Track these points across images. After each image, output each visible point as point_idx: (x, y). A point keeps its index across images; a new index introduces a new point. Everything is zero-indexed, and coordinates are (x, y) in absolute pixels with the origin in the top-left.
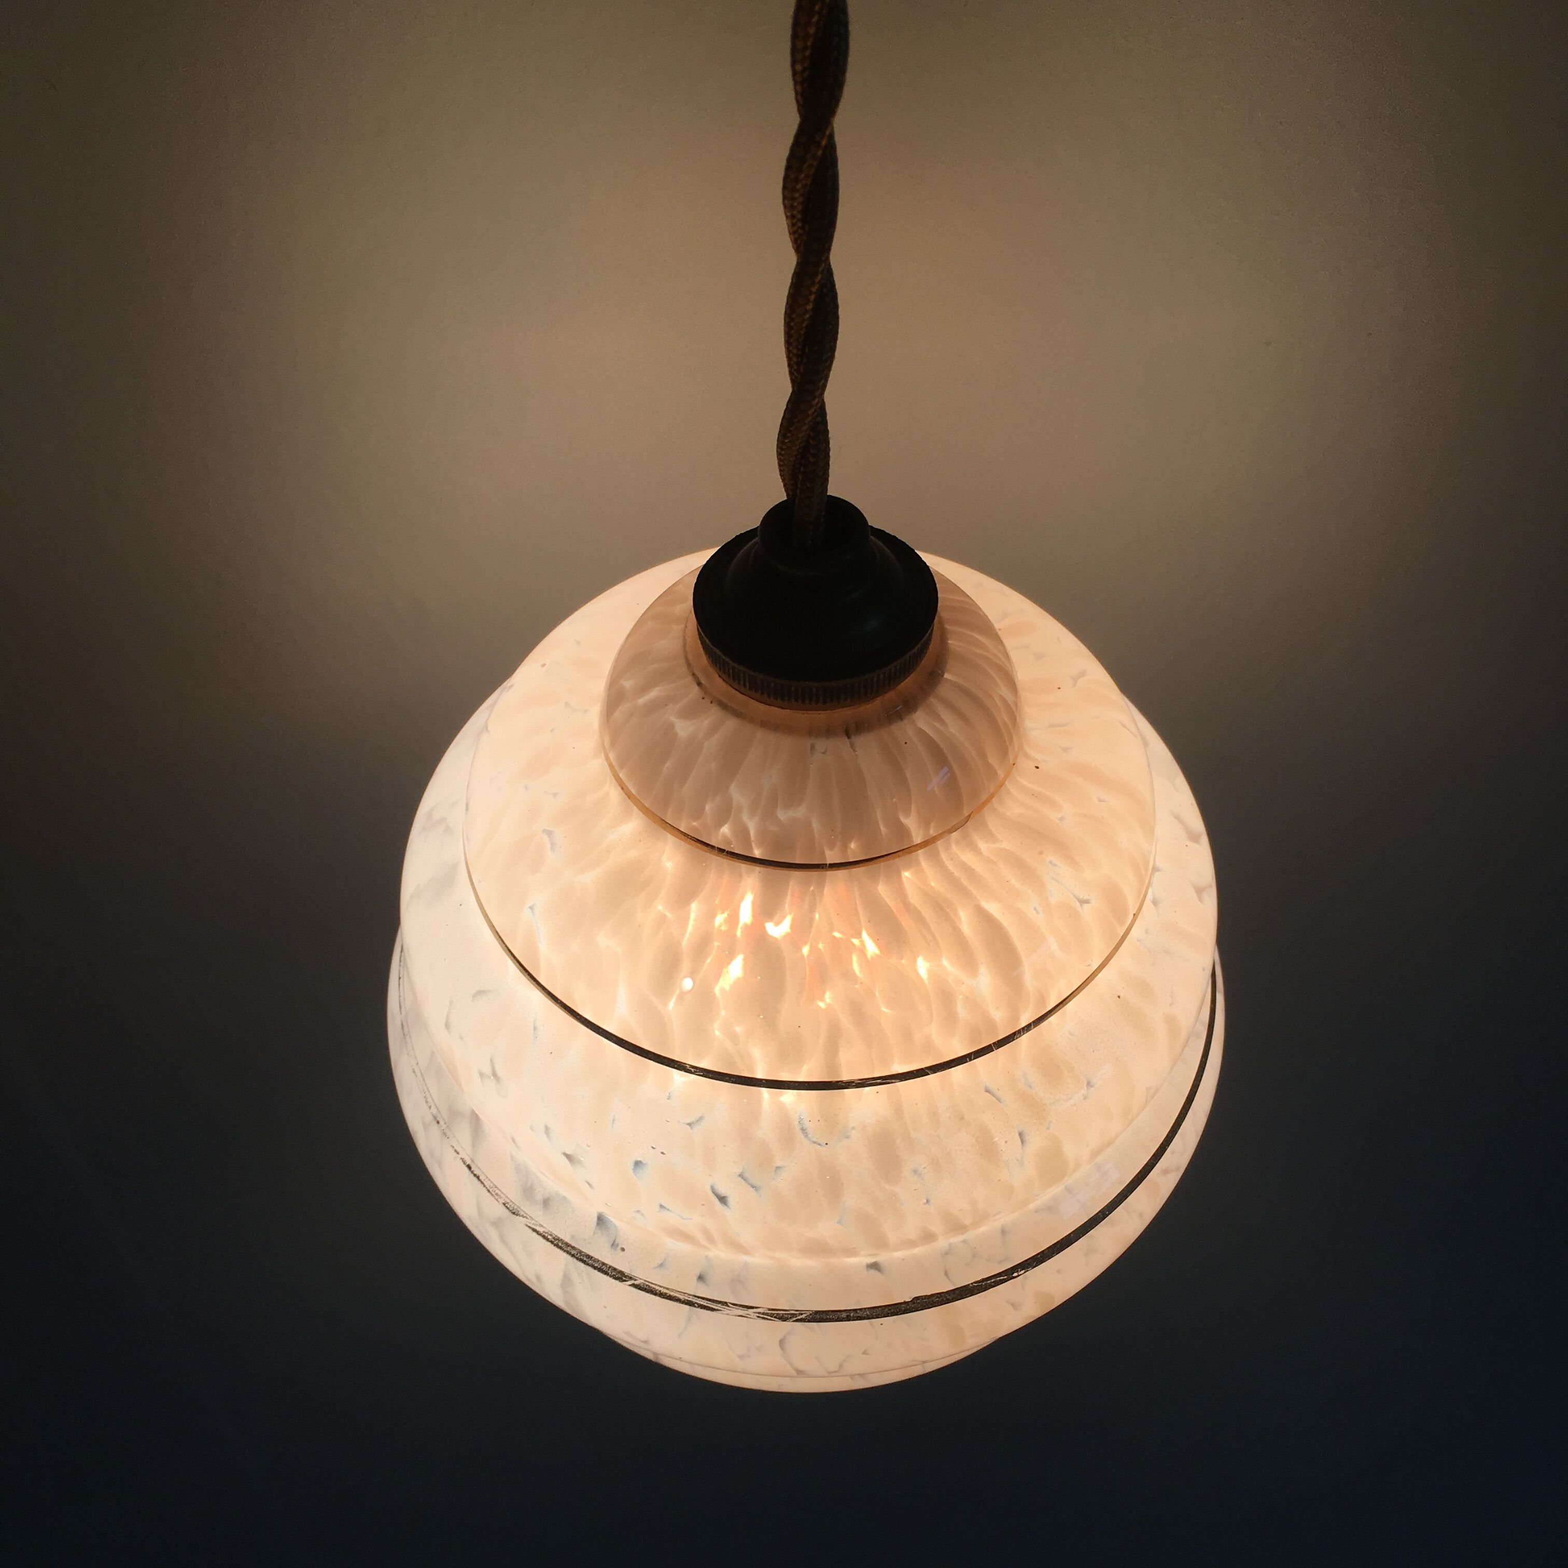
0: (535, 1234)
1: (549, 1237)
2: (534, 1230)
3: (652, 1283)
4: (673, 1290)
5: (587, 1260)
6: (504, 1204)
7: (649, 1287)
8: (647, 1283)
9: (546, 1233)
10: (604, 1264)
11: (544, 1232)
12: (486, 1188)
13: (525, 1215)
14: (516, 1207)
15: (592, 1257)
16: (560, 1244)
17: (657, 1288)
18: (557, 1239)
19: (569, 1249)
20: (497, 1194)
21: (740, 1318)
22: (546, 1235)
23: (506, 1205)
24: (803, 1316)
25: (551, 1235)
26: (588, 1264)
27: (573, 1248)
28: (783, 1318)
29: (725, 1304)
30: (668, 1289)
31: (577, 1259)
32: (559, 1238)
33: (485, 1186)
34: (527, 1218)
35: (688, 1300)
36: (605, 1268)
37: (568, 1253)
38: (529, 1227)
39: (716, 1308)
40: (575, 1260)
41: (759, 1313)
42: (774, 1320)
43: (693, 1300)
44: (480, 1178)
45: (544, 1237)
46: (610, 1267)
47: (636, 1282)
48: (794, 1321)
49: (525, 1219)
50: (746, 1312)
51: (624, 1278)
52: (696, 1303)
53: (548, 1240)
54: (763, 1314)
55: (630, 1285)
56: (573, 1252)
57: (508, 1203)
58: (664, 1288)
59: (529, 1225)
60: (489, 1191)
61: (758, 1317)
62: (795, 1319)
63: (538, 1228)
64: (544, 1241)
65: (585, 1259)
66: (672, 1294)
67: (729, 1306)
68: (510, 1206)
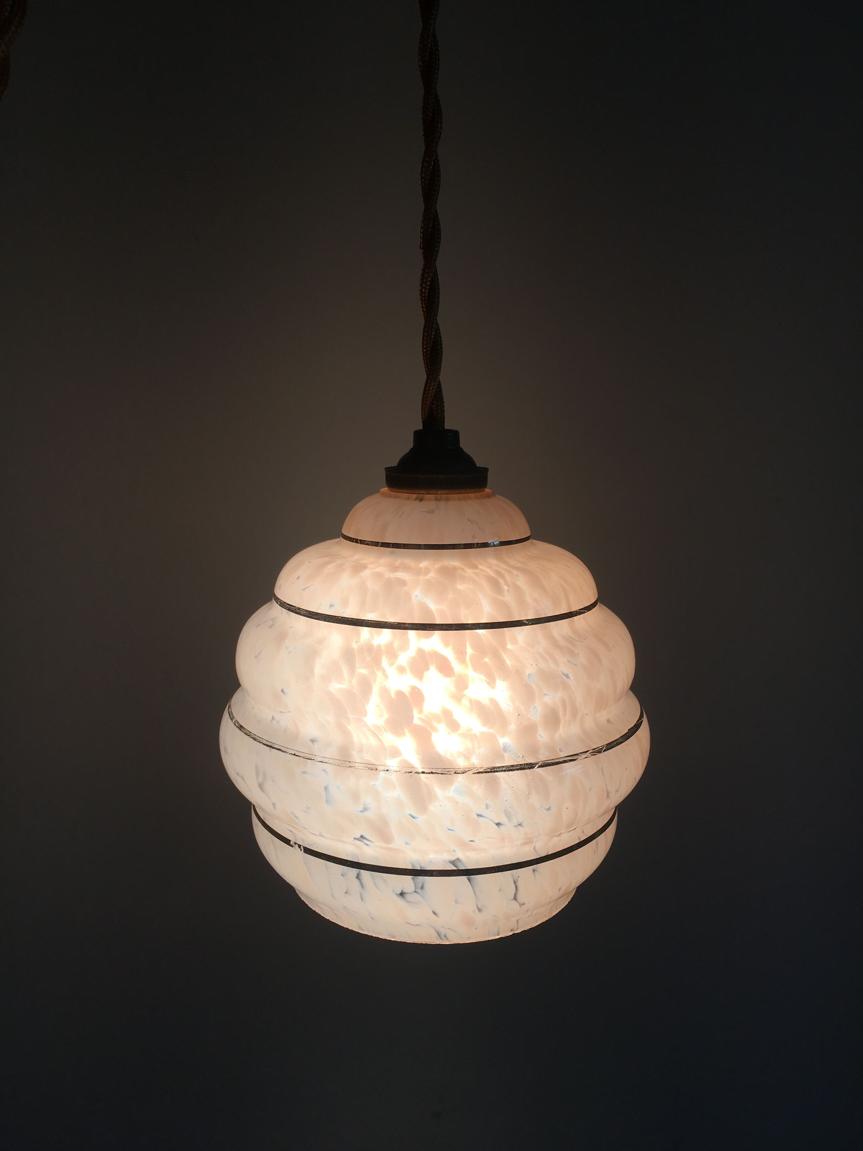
0: (481, 774)
1: (488, 770)
2: (479, 773)
3: (546, 761)
4: (556, 759)
5: (512, 768)
6: (455, 773)
7: (546, 763)
8: (544, 762)
9: (485, 770)
10: (521, 765)
11: (484, 770)
12: (440, 773)
13: (469, 769)
14: (462, 769)
15: (514, 765)
16: (496, 770)
17: (549, 761)
18: (493, 769)
19: (501, 769)
20: (448, 772)
21: (586, 758)
22: (486, 770)
23: (457, 772)
24: (604, 748)
25: (489, 769)
26: (514, 770)
27: (503, 767)
28: (599, 752)
29: (577, 754)
30: (553, 760)
31: (508, 771)
32: (493, 767)
33: (438, 773)
34: (471, 770)
35: (564, 760)
36: (522, 767)
37: (502, 771)
38: (475, 773)
39: (575, 758)
40: (507, 772)
41: (591, 753)
42: (596, 754)
43: (566, 759)
44: (433, 772)
45: (486, 772)
46: (524, 764)
47: (539, 765)
48: (603, 752)
49: (471, 771)
50: (586, 755)
51: (533, 766)
52: (567, 760)
53: (488, 772)
54: (592, 753)
55: (538, 768)
56: (504, 769)
57: (457, 771)
58: (552, 760)
59: (474, 772)
60: (442, 774)
61: (591, 755)
62: (603, 751)
63: (480, 770)
64: (487, 774)
65: (511, 768)
66: (556, 761)
67: (579, 755)
68: (459, 771)
